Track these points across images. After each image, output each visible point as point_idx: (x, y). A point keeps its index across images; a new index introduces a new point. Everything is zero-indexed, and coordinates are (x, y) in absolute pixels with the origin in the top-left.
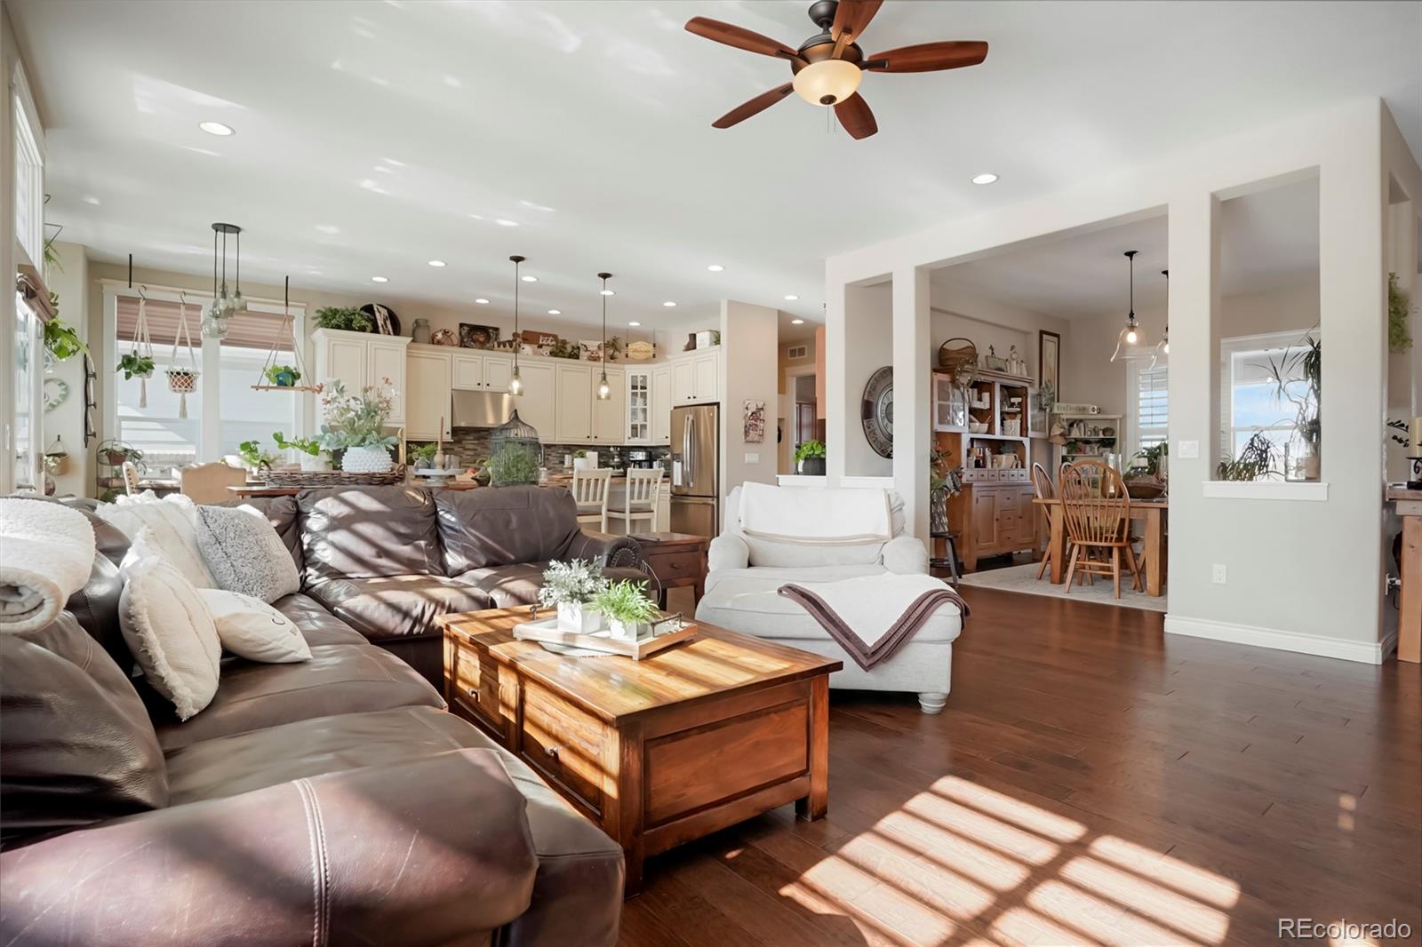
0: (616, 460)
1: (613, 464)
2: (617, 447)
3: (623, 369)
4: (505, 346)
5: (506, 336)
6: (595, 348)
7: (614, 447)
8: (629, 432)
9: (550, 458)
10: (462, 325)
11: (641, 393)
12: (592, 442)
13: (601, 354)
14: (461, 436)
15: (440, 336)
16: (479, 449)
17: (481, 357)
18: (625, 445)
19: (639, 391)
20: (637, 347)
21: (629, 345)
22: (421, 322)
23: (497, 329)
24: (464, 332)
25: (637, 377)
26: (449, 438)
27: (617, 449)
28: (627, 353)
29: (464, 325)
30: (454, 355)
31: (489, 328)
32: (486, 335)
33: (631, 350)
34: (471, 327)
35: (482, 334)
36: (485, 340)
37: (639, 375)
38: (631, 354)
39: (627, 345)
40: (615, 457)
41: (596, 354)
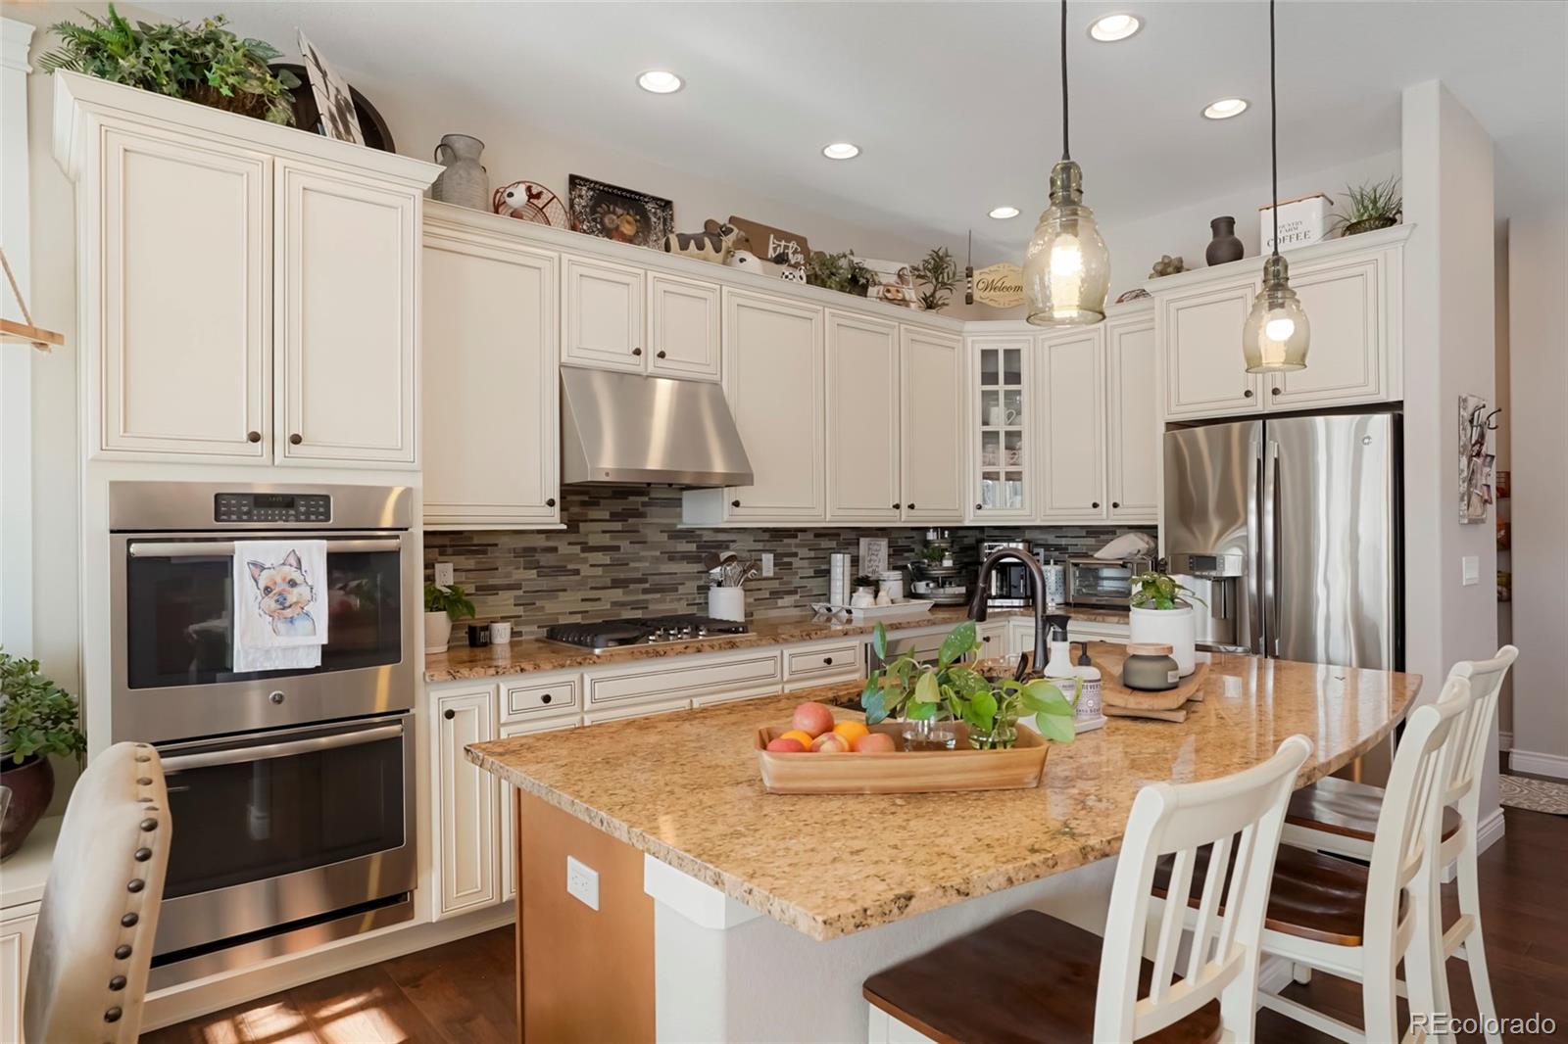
0: (946, 563)
1: (939, 573)
2: (943, 529)
3: (960, 333)
4: (700, 247)
5: (688, 222)
6: (893, 279)
7: (935, 529)
8: (975, 491)
9: (796, 562)
10: (574, 181)
11: (1007, 393)
12: (903, 519)
13: (910, 293)
14: (587, 511)
15: (520, 197)
16: (625, 545)
18: (967, 524)
19: (1001, 387)
20: (995, 276)
21: (976, 273)
22: (459, 145)
23: (666, 205)
24: (581, 204)
25: (997, 351)
26: (553, 519)
27: (943, 537)
28: (969, 291)
29: (577, 181)
30: (564, 256)
31: (646, 200)
32: (638, 217)
33: (981, 286)
34: (599, 189)
35: (628, 214)
36: (637, 232)
37: (1001, 348)
38: (981, 293)
39: (969, 275)
40: (944, 555)
41: (898, 291)
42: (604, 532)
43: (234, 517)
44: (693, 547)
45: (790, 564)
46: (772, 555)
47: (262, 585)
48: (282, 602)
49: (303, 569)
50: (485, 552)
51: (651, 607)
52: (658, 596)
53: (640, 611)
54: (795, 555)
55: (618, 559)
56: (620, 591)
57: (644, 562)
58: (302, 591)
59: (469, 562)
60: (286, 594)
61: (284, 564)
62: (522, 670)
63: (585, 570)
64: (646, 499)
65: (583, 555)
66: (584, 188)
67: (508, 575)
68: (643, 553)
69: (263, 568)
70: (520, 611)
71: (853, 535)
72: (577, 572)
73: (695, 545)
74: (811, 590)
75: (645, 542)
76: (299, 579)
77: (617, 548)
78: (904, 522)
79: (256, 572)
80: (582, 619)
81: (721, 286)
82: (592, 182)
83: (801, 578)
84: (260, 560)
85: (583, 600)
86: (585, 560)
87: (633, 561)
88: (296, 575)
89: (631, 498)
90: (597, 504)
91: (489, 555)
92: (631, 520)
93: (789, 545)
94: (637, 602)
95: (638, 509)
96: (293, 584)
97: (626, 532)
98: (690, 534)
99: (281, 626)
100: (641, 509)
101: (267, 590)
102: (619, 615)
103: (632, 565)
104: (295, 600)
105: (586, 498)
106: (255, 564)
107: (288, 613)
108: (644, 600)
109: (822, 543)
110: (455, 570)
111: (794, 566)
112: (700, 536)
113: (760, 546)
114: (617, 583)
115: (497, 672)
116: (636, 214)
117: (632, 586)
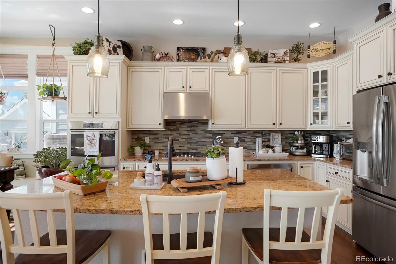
0: (299, 142)
1: (297, 145)
2: (301, 131)
3: (306, 67)
7: (298, 131)
8: (311, 118)
10: (178, 49)
11: (322, 85)
12: (278, 128)
13: (287, 58)
14: (178, 125)
15: (159, 56)
16: (191, 134)
17: (185, 68)
18: (307, 129)
19: (320, 84)
20: (318, 47)
21: (311, 47)
22: (147, 49)
23: (204, 49)
24: (180, 54)
25: (319, 72)
26: (161, 128)
27: (301, 133)
28: (309, 53)
29: (179, 48)
30: (165, 67)
31: (198, 49)
32: (196, 54)
33: (313, 51)
34: (185, 49)
35: (193, 53)
36: (196, 57)
37: (320, 70)
38: (313, 53)
39: (309, 47)
40: (298, 139)
41: (283, 58)
42: (185, 131)
43: (87, 127)
44: (211, 135)
45: (244, 140)
46: (237, 138)
47: (88, 140)
48: (92, 143)
49: (95, 137)
50: (156, 135)
51: (199, 149)
52: (201, 147)
53: (195, 150)
54: (246, 138)
55: (189, 137)
56: (189, 145)
57: (196, 138)
58: (95, 141)
59: (152, 137)
60: (92, 141)
61: (92, 136)
62: (140, 160)
63: (180, 140)
64: (197, 123)
65: (180, 136)
66: (182, 50)
67: (162, 140)
68: (197, 136)
69: (88, 137)
70: (164, 148)
71: (268, 132)
72: (178, 140)
73: (212, 134)
74: (252, 148)
75: (197, 133)
76: (94, 139)
77: (189, 135)
78: (278, 129)
79: (87, 137)
80: (179, 151)
81: (210, 67)
82: (183, 48)
83: (248, 144)
84: (88, 135)
85: (179, 147)
86: (180, 137)
87: (194, 138)
88: (94, 138)
89: (193, 122)
90: (184, 124)
91: (157, 135)
92: (193, 128)
93: (244, 135)
94: (195, 148)
95: (195, 125)
96: (93, 140)
97: (191, 131)
98: (210, 131)
99: (91, 147)
100: (197, 125)
101: (89, 141)
102: (189, 151)
103: (193, 139)
104: (93, 143)
105: (181, 123)
106: (87, 136)
107: (92, 145)
108: (197, 148)
109: (256, 134)
110: (149, 139)
111: (245, 141)
112: (214, 132)
113: (233, 135)
114: (188, 143)
115: (134, 160)
116: (196, 53)
117: (193, 144)
